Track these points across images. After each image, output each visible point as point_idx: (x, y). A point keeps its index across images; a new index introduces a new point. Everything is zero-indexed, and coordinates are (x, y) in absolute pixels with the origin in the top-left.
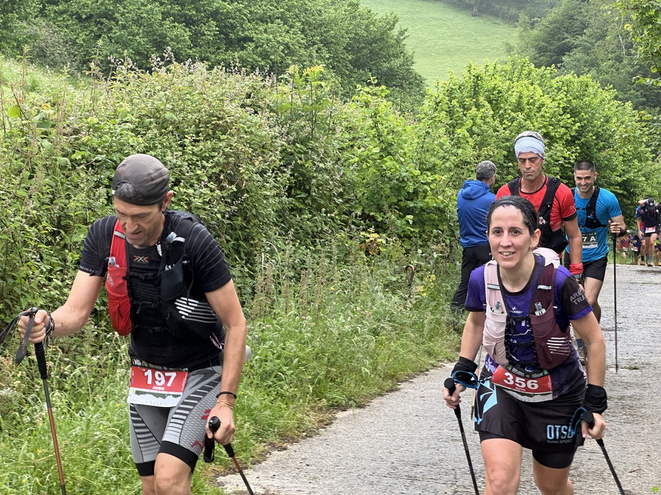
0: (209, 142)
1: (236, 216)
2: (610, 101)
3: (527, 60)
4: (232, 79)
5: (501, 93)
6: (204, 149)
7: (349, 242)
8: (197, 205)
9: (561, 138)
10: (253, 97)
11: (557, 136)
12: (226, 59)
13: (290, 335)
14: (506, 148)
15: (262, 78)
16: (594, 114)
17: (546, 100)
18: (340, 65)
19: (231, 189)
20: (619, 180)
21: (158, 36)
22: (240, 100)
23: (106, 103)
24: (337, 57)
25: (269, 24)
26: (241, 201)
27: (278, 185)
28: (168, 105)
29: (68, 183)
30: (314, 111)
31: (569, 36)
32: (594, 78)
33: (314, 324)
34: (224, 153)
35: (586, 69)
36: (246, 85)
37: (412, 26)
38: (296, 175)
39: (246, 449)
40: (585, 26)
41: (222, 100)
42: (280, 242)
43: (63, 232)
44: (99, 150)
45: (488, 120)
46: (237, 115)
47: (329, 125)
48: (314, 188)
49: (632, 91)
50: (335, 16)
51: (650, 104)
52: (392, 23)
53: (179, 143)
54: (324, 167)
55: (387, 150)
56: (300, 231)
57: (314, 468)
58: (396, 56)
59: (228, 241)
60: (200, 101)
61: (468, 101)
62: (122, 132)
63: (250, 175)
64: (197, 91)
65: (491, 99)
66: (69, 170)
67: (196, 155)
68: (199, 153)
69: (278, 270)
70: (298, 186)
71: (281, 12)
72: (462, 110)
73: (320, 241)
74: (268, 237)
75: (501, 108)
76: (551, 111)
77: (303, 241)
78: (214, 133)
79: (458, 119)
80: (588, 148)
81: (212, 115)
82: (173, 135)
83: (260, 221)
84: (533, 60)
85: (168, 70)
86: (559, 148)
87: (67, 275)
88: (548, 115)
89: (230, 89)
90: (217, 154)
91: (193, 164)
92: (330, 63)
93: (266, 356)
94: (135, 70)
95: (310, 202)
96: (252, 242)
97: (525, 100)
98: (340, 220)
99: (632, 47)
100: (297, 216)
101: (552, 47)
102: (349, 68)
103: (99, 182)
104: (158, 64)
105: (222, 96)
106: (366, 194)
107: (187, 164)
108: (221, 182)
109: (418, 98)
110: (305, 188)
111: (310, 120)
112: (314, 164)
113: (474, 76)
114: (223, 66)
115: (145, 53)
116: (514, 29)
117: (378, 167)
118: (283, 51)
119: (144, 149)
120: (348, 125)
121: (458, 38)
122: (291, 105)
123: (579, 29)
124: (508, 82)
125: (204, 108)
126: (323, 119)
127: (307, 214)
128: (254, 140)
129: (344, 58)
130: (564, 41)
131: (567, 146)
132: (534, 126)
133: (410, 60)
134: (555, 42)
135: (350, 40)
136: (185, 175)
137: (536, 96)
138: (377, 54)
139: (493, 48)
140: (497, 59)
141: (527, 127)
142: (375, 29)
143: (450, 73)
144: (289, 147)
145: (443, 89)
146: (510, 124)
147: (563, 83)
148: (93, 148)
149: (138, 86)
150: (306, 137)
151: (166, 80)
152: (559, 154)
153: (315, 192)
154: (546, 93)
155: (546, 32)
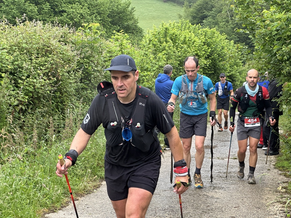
0: (43, 58)
1: (57, 92)
2: (224, 40)
3: (188, 21)
4: (55, 29)
5: (177, 36)
6: (41, 61)
8: (37, 87)
10: (64, 37)
11: (202, 55)
12: (52, 20)
14: (179, 60)
15: (69, 29)
16: (217, 45)
17: (196, 39)
18: (105, 23)
19: (54, 80)
20: (228, 74)
22: (58, 39)
24: (104, 20)
25: (73, 5)
26: (59, 85)
27: (76, 78)
28: (24, 41)
30: (93, 44)
31: (206, 11)
32: (217, 30)
34: (50, 63)
35: (213, 26)
36: (61, 32)
37: (137, 6)
38: (84, 73)
39: (59, 201)
40: (213, 7)
41: (49, 38)
42: (77, 104)
45: (171, 48)
46: (57, 45)
47: (99, 50)
48: (92, 79)
49: (233, 36)
51: (241, 41)
52: (128, 4)
53: (29, 58)
54: (97, 69)
56: (86, 98)
57: (91, 209)
58: (130, 19)
59: (53, 103)
60: (39, 39)
61: (162, 39)
62: (3, 53)
63: (63, 73)
64: (38, 34)
65: (172, 38)
67: (37, 64)
68: (39, 63)
70: (85, 78)
72: (159, 43)
75: (177, 43)
76: (199, 44)
77: (87, 103)
78: (46, 54)
79: (157, 47)
80: (215, 60)
81: (45, 45)
82: (26, 54)
83: (68, 94)
84: (191, 21)
85: (24, 24)
86: (203, 61)
88: (197, 45)
89: (53, 33)
91: (36, 68)
92: (101, 22)
94: (9, 24)
95: (91, 85)
96: (64, 103)
97: (187, 39)
99: (233, 16)
100: (85, 91)
101: (199, 16)
104: (19, 22)
105: (49, 36)
107: (33, 68)
108: (49, 76)
109: (140, 38)
110: (88, 79)
111: (91, 48)
112: (93, 68)
113: (165, 28)
114: (50, 23)
116: (182, 8)
118: (80, 17)
119: (13, 61)
120: (109, 50)
121: (158, 12)
122: (82, 41)
123: (210, 8)
124: (180, 31)
125: (41, 42)
126: (97, 48)
127: (89, 91)
128: (64, 57)
129: (107, 21)
130: (204, 14)
131: (206, 60)
132: (191, 51)
133: (137, 21)
134: (200, 14)
135: (110, 12)
136: (32, 73)
137: (192, 37)
138: (122, 18)
139: (173, 16)
140: (175, 21)
141: (188, 51)
142: (121, 7)
143: (154, 27)
144: (81, 60)
145: (151, 34)
146: (181, 50)
147: (204, 31)
149: (10, 32)
150: (89, 56)
151: (23, 29)
152: (202, 63)
153: (93, 81)
154: (196, 36)
155: (196, 9)
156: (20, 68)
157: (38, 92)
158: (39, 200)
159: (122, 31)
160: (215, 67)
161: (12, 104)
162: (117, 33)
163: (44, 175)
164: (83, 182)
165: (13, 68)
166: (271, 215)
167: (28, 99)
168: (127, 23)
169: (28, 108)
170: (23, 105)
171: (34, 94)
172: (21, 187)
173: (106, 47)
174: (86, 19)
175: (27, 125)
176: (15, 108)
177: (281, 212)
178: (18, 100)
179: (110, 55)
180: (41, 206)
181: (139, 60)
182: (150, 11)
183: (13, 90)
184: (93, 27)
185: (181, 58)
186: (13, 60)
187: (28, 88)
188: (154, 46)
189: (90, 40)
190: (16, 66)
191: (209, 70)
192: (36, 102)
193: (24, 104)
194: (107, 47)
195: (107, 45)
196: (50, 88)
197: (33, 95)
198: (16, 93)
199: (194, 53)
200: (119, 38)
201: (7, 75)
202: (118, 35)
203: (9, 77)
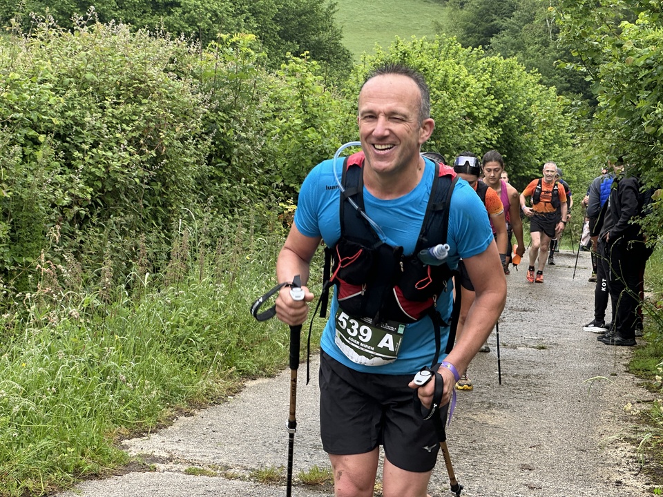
0: (130, 105)
1: (155, 181)
2: (534, 84)
3: (455, 39)
4: (156, 42)
5: (427, 70)
6: (124, 112)
7: (268, 212)
8: (115, 168)
9: (485, 118)
10: (177, 63)
11: (481, 117)
12: (152, 23)
13: (203, 302)
15: (187, 44)
16: (517, 96)
17: (471, 80)
19: (151, 154)
20: (539, 163)
22: (163, 64)
23: (25, 60)
24: (265, 28)
26: (160, 167)
27: (198, 153)
28: (89, 66)
30: (239, 80)
31: (497, 18)
32: (519, 61)
33: (227, 292)
34: (145, 118)
35: (513, 52)
36: (170, 50)
38: (217, 143)
39: (153, 414)
40: (513, 8)
41: (145, 63)
42: (198, 209)
44: (16, 107)
46: (160, 79)
47: (252, 94)
48: (235, 157)
49: (557, 77)
53: (99, 104)
54: (245, 136)
55: (311, 122)
56: (220, 199)
57: (220, 434)
59: (145, 206)
60: (123, 63)
62: (42, 90)
63: (170, 141)
64: (120, 53)
67: (116, 118)
68: (119, 116)
69: (194, 237)
70: (218, 154)
73: (238, 211)
74: (186, 204)
76: (477, 91)
77: (221, 210)
78: (135, 96)
80: (510, 130)
81: (133, 78)
82: (93, 96)
83: (179, 188)
84: (461, 40)
85: (90, 29)
86: (483, 129)
88: (472, 95)
89: (154, 52)
90: (137, 117)
91: (112, 127)
92: (258, 33)
93: (178, 322)
94: (54, 28)
95: (230, 170)
96: (170, 208)
97: (451, 79)
98: (260, 191)
99: (557, 32)
100: (217, 184)
101: (481, 29)
102: (277, 39)
103: (15, 140)
104: (80, 23)
105: (145, 59)
106: (287, 165)
107: (106, 126)
108: (141, 147)
109: (345, 72)
110: (225, 156)
111: (235, 88)
112: (236, 133)
113: (401, 52)
114: (147, 29)
115: (69, 12)
116: (444, 8)
117: (300, 138)
118: (210, 19)
119: (63, 109)
120: (274, 95)
121: (388, 15)
122: (215, 73)
123: (508, 12)
124: (434, 60)
125: (126, 70)
126: (247, 88)
127: (226, 183)
128: (176, 106)
129: (272, 29)
130: (492, 23)
132: (458, 105)
133: (339, 34)
134: (484, 23)
135: (279, 11)
136: (104, 138)
137: (461, 75)
138: (306, 26)
140: (424, 37)
141: (451, 106)
143: (377, 47)
144: (211, 114)
145: (370, 65)
146: (434, 102)
147: (489, 64)
148: (10, 105)
149: (59, 44)
150: (229, 105)
151: (88, 40)
152: (481, 135)
153: (236, 162)
154: (471, 73)
155: (475, 13)
156: (77, 124)
157: (116, 181)
158: (110, 410)
159: (305, 54)
160: (509, 144)
161: (58, 203)
162: (295, 58)
163: (122, 357)
164: (206, 377)
165: (64, 124)
166: (609, 465)
167: (94, 194)
168: (317, 38)
169: (91, 214)
170: (81, 207)
171: (106, 184)
172: (73, 379)
173: (268, 88)
174: (224, 24)
175: (89, 250)
176: (64, 212)
177: (631, 460)
178: (71, 195)
179: (277, 107)
180: (113, 422)
181: (340, 121)
182: (371, 11)
183: (61, 174)
184: (241, 42)
186: (64, 107)
187: (93, 170)
189: (233, 72)
190: (69, 121)
192: (108, 202)
193: (85, 205)
194: (269, 89)
195: (270, 84)
196: (141, 172)
197: (103, 184)
198: (67, 180)
199: (464, 110)
200: (298, 70)
201: (49, 138)
202: (297, 63)
203: (54, 143)
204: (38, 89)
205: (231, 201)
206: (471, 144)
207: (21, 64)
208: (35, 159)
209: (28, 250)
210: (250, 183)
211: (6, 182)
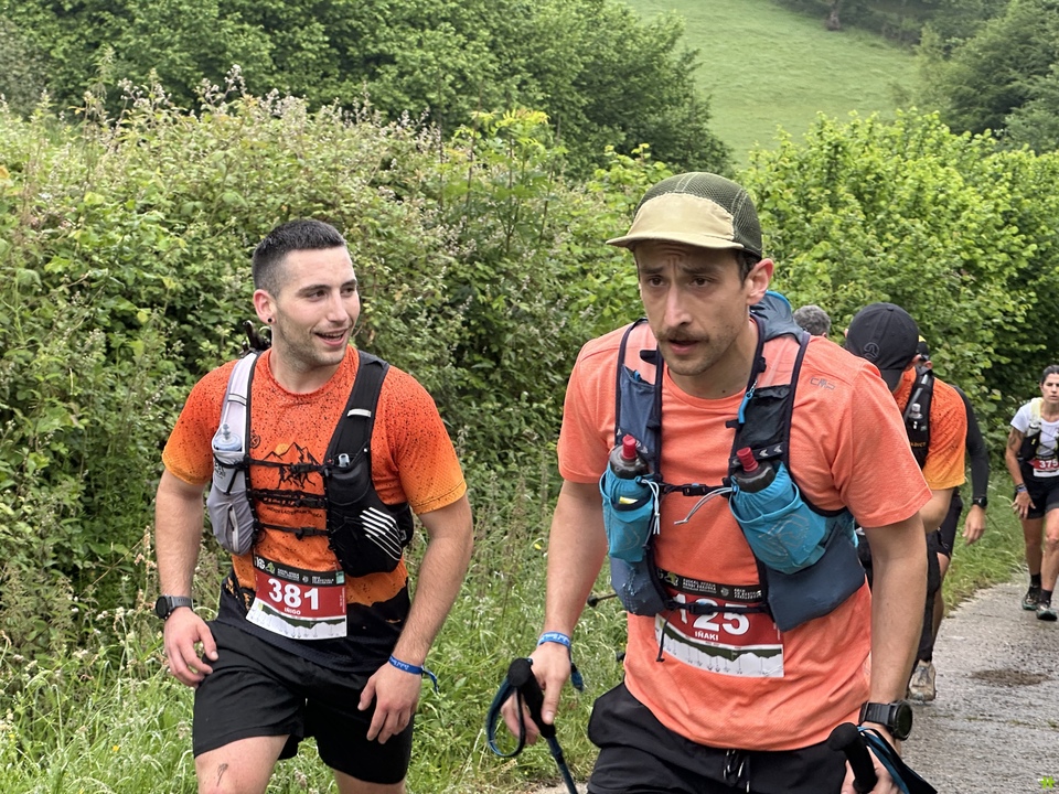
3: (936, 117)
4: (355, 130)
5: (881, 179)
9: (1000, 272)
10: (396, 168)
11: (992, 269)
14: (888, 288)
15: (413, 133)
17: (971, 196)
18: (564, 115)
21: (210, 48)
22: (370, 172)
24: (560, 100)
27: (437, 343)
28: (229, 177)
29: (33, 319)
30: (514, 200)
31: (1020, 75)
36: (382, 144)
37: (709, 46)
38: (473, 323)
40: (1052, 57)
41: (336, 170)
43: (19, 414)
44: (96, 258)
45: (853, 231)
46: (363, 200)
47: (540, 228)
48: (508, 351)
50: (558, 21)
52: (669, 37)
53: (248, 250)
54: (528, 310)
56: (479, 433)
58: (675, 102)
60: (293, 170)
61: (815, 193)
62: (144, 224)
63: (383, 320)
64: (287, 152)
65: (862, 190)
66: (36, 294)
70: (476, 345)
71: (452, 9)
72: (802, 209)
73: (515, 456)
75: (881, 209)
76: (982, 219)
77: (483, 455)
79: (794, 227)
80: (1052, 295)
81: (313, 198)
82: (237, 235)
84: (947, 118)
85: (231, 108)
86: (994, 293)
87: (25, 496)
88: (974, 225)
89: (351, 149)
92: (546, 110)
94: (169, 108)
95: (499, 378)
97: (929, 196)
98: (556, 417)
100: (473, 404)
101: (986, 97)
102: (581, 122)
103: (93, 320)
104: (213, 98)
105: (335, 161)
110: (489, 350)
111: (507, 216)
112: (510, 304)
113: (830, 144)
114: (338, 106)
116: (910, 58)
117: (635, 313)
118: (452, 85)
119: (182, 260)
120: (582, 229)
122: (469, 186)
124: (895, 158)
125: (299, 183)
126: (530, 216)
127: (492, 402)
128: (393, 251)
129: (573, 103)
130: (1010, 85)
131: (1011, 290)
132: (945, 247)
133: (703, 111)
134: (992, 87)
137: (950, 188)
138: (639, 97)
139: (868, 95)
140: (875, 114)
141: (930, 248)
142: (636, 48)
143: (781, 135)
144: (461, 267)
145: (768, 168)
146: (897, 241)
147: (1006, 164)
148: (83, 254)
149: (173, 138)
150: (495, 249)
151: (227, 130)
152: (994, 305)
153: (510, 359)
154: (971, 183)
155: (975, 66)
156: (206, 289)
159: (641, 149)
162: (622, 157)
165: (182, 289)
168: (659, 120)
173: (570, 215)
174: (478, 95)
179: (588, 252)
183: (177, 383)
184: (519, 126)
185: (899, 279)
186: (184, 255)
188: (779, 222)
189: (503, 184)
190: (192, 283)
191: (1025, 336)
194: (573, 217)
195: (574, 208)
199: (957, 257)
200: (628, 180)
201: (155, 315)
202: (625, 166)
203: (164, 325)
204: (137, 223)
205: (502, 437)
206: (972, 323)
207: (105, 176)
208: (129, 356)
209: (115, 530)
210: (538, 402)
211: (76, 399)
